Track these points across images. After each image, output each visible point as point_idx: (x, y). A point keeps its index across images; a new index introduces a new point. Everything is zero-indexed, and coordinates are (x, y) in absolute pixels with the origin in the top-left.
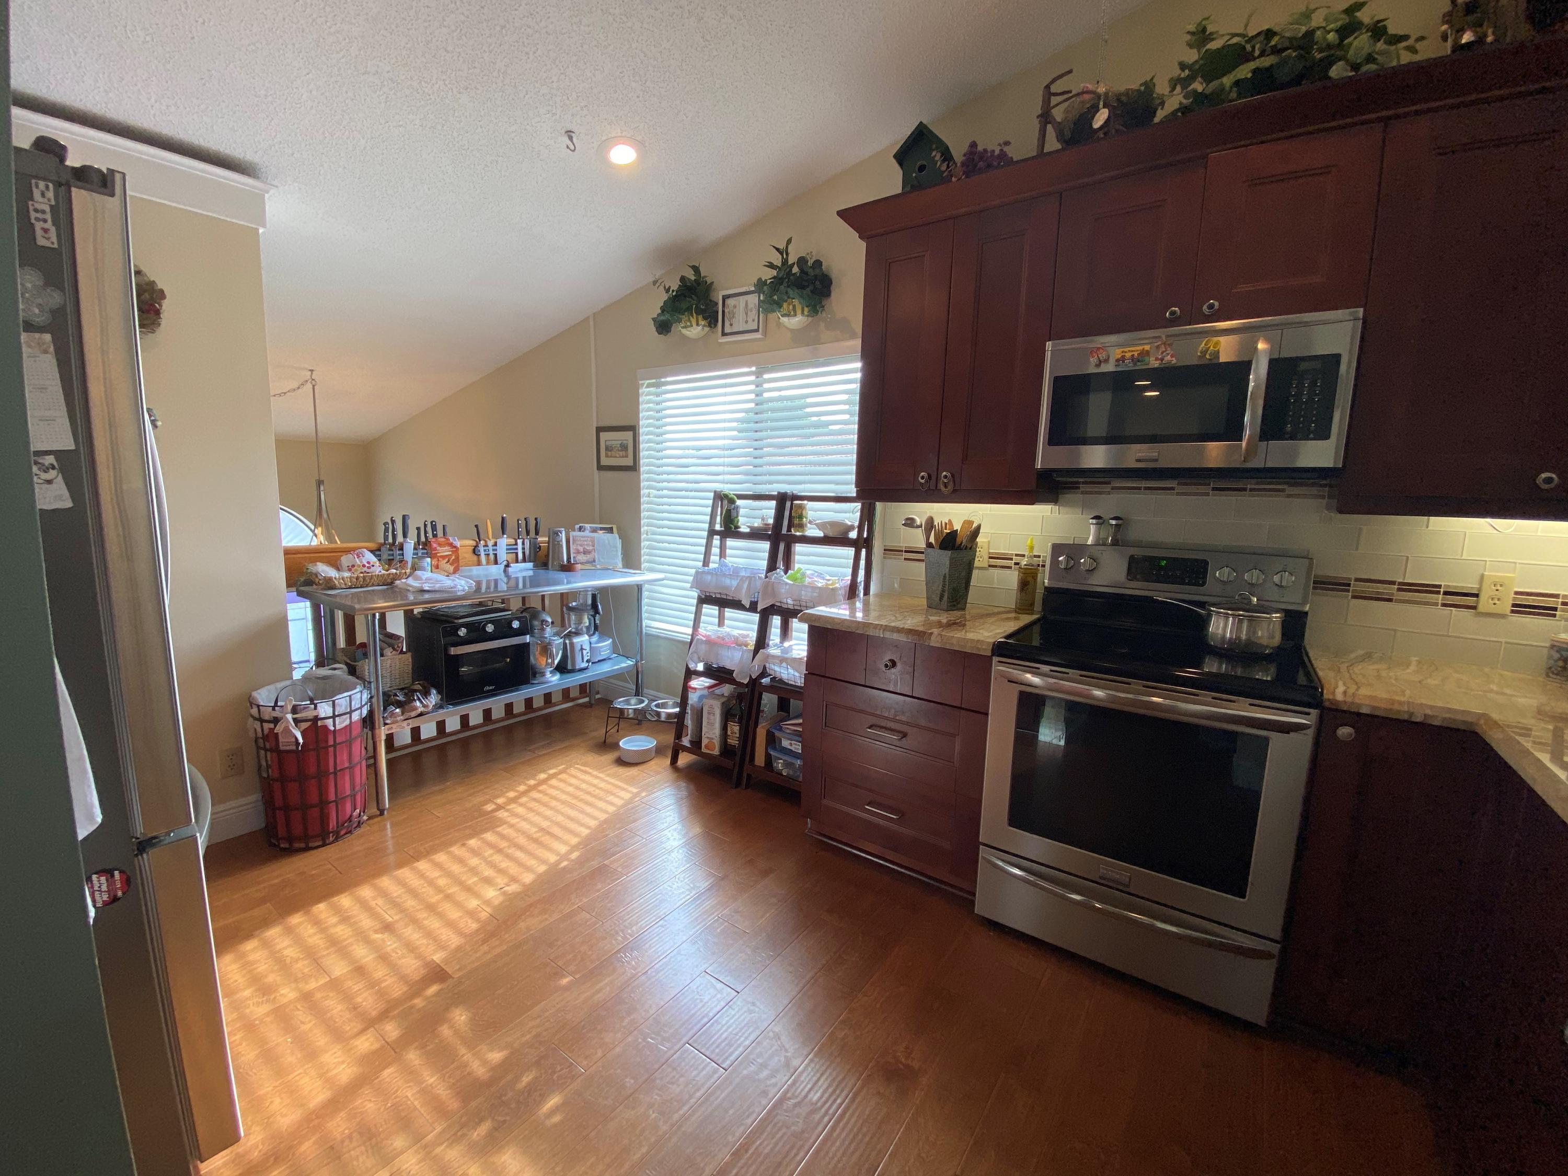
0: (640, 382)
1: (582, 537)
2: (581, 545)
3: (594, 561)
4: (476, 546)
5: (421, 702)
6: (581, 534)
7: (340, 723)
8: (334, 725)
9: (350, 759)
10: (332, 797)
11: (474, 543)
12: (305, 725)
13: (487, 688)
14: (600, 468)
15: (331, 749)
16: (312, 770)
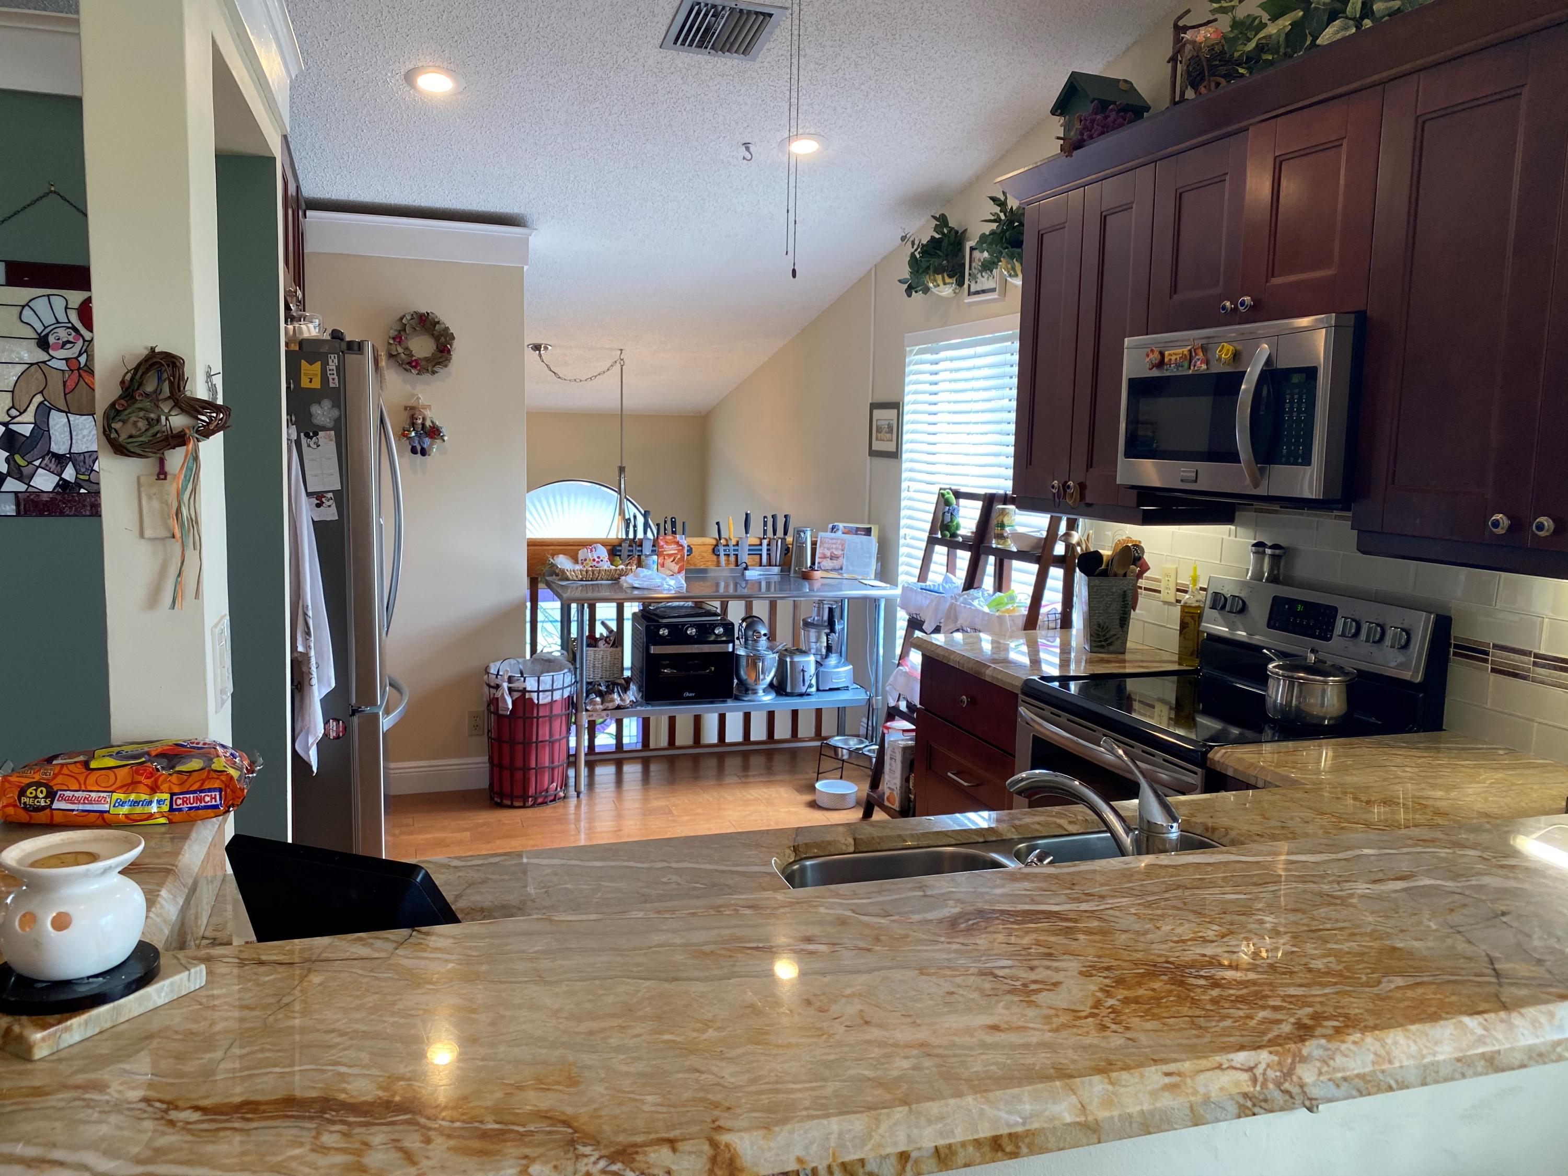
0: (908, 349)
1: (832, 539)
2: (828, 549)
3: (841, 569)
4: (717, 545)
5: (620, 695)
6: (833, 535)
7: (543, 698)
8: (538, 699)
9: (551, 735)
10: (533, 765)
11: (714, 542)
12: (516, 695)
13: (687, 694)
14: (873, 453)
15: (535, 720)
16: (520, 738)
